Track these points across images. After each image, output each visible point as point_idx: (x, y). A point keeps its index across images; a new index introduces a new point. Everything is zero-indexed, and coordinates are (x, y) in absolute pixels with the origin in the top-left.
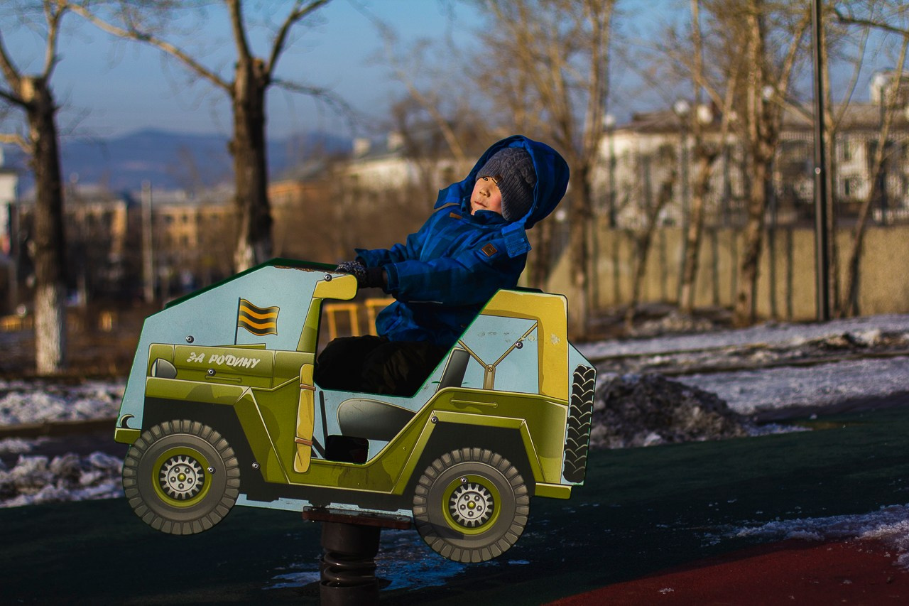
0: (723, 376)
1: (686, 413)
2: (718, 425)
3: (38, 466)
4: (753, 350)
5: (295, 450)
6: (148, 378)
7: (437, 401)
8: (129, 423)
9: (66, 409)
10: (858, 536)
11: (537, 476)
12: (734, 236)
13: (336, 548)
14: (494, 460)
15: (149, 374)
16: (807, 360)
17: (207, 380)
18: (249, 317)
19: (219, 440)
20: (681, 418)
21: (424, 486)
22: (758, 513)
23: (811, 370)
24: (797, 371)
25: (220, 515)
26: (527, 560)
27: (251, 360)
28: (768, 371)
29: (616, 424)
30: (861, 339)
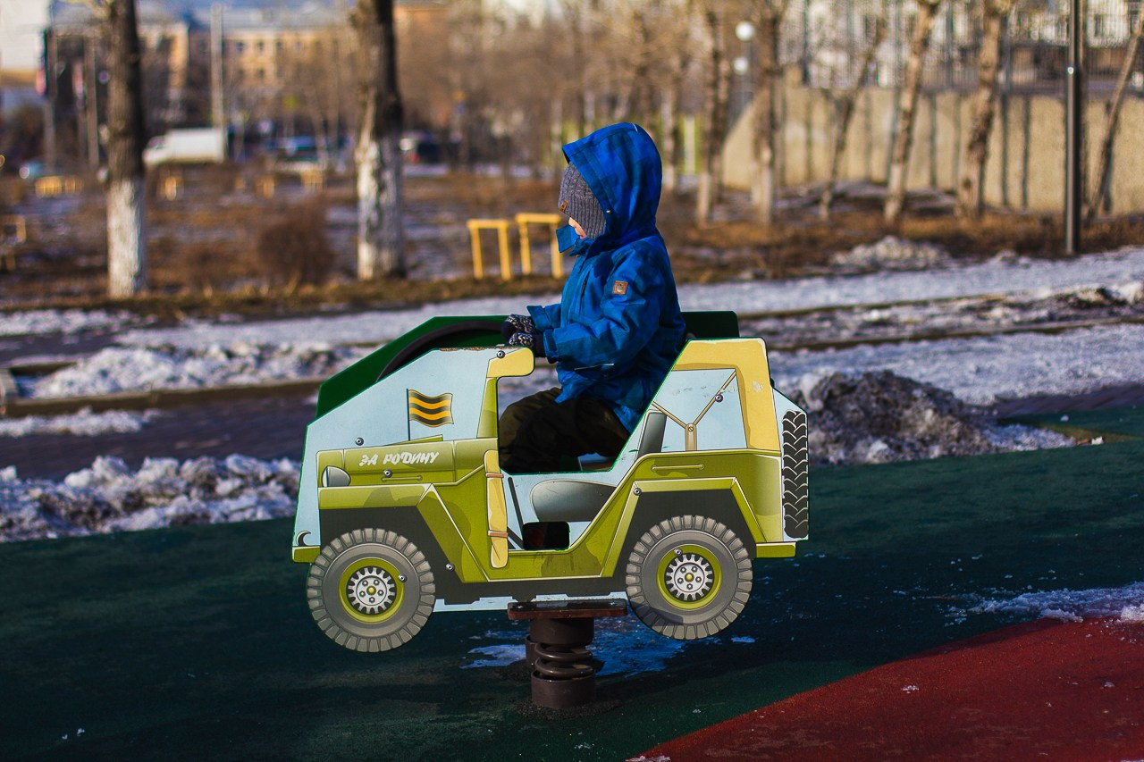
0: (954, 344)
1: (917, 417)
2: (955, 432)
3: (167, 472)
4: (990, 304)
5: (490, 544)
6: (320, 489)
7: (637, 471)
8: (305, 540)
9: (174, 370)
10: (1120, 619)
11: (757, 537)
12: (958, 102)
13: (547, 641)
14: (708, 526)
15: (320, 484)
16: (1054, 325)
17: (384, 482)
18: (421, 409)
19: (406, 545)
20: (911, 421)
21: (635, 563)
22: (1007, 577)
23: (1059, 338)
24: (1043, 340)
25: (418, 625)
26: (752, 637)
27: (429, 454)
28: (1009, 339)
29: (835, 430)
30: (1118, 294)
